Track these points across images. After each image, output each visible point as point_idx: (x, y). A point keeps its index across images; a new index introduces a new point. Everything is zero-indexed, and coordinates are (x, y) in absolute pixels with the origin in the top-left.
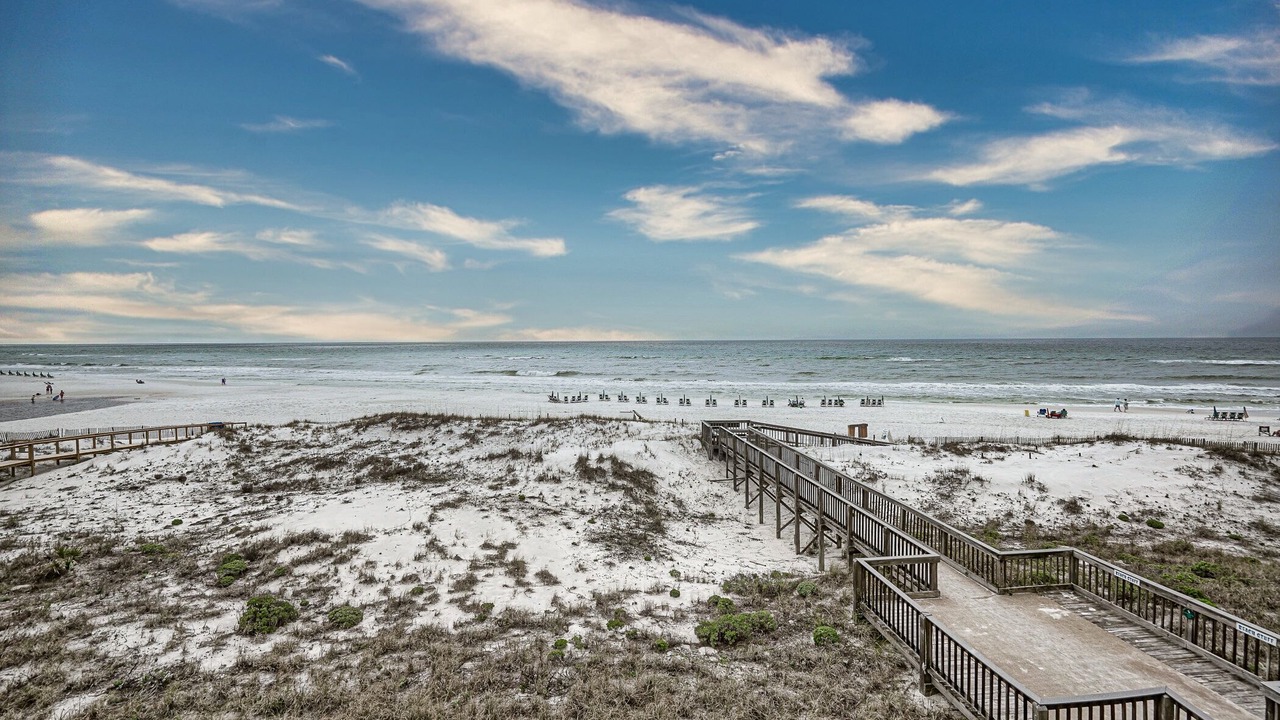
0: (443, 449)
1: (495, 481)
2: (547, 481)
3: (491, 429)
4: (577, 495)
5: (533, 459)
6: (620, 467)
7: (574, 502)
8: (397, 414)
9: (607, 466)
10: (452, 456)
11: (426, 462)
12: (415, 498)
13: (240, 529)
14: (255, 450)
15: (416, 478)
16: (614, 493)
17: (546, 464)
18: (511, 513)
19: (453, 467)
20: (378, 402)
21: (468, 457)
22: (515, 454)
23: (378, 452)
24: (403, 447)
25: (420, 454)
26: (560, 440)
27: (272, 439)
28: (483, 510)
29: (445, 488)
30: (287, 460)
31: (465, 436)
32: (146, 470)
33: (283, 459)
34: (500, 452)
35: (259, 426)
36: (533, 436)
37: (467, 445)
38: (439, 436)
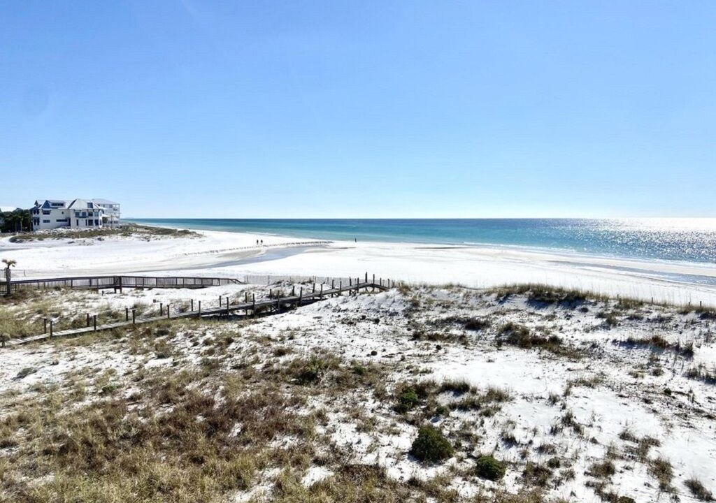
1: (635, 367)
3: (631, 312)
11: (560, 336)
12: (551, 369)
13: (412, 367)
14: (422, 305)
18: (656, 405)
25: (554, 327)
27: (434, 299)
28: (621, 396)
29: (579, 365)
30: (444, 316)
32: (357, 311)
33: (441, 315)
35: (425, 287)
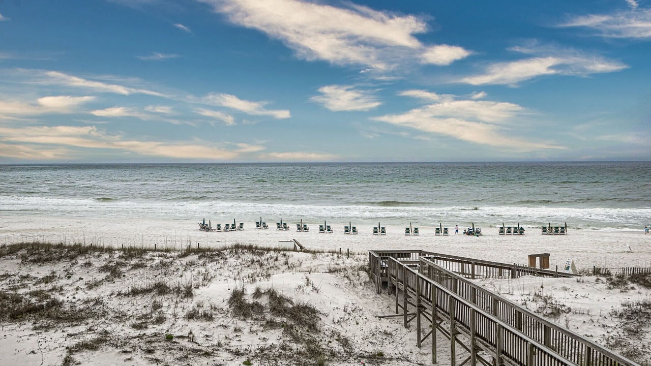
0: (80, 284)
2: (198, 318)
4: (230, 332)
5: (182, 295)
6: (279, 303)
7: (227, 341)
8: (28, 244)
9: (264, 301)
10: (90, 292)
15: (49, 316)
16: (272, 331)
17: (196, 300)
19: (92, 303)
20: (6, 231)
21: (109, 293)
22: (161, 289)
23: (5, 287)
24: (35, 281)
26: (212, 273)
31: (105, 269)
34: (144, 287)
36: (181, 269)
37: (107, 279)
38: (76, 269)
